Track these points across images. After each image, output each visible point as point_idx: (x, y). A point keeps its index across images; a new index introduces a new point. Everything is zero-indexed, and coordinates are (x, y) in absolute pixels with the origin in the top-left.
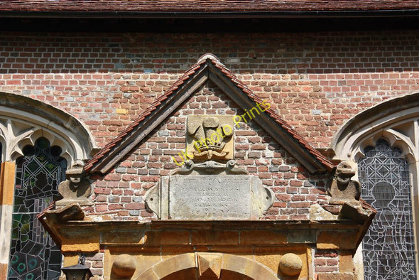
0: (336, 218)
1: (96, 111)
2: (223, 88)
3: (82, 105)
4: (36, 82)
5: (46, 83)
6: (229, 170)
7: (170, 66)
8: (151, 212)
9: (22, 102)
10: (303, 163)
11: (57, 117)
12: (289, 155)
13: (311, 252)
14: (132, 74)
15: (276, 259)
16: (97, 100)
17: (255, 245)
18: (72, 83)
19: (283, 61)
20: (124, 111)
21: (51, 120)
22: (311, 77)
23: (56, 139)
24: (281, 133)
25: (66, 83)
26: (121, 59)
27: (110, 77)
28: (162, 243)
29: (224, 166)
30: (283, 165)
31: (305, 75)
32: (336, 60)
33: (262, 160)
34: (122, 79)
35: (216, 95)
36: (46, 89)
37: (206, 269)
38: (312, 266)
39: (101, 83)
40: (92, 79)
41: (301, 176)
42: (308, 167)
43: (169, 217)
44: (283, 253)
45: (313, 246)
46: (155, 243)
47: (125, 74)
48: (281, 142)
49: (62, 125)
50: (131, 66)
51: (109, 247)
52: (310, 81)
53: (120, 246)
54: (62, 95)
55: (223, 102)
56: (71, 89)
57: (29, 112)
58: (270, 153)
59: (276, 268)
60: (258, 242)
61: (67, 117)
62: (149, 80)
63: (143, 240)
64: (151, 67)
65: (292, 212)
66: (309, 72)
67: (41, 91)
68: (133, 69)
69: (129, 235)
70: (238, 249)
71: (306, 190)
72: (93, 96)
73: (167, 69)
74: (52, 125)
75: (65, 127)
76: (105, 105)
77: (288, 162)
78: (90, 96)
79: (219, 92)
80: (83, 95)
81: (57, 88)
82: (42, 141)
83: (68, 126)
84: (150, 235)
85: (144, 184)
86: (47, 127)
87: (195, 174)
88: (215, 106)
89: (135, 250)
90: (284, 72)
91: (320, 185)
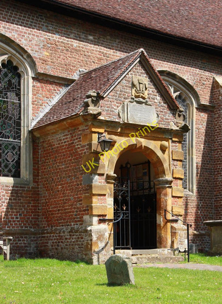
0: (178, 129)
1: (36, 51)
2: (145, 66)
3: (29, 46)
4: (8, 28)
5: (13, 30)
6: (146, 103)
7: (66, 34)
8: (120, 118)
9: (4, 38)
10: (169, 104)
11: (20, 51)
12: (165, 100)
13: (170, 141)
14: (50, 34)
15: (159, 143)
16: (36, 45)
17: (154, 137)
18: (25, 33)
19: (110, 43)
20: (48, 54)
21: (17, 52)
22: (120, 54)
23: (18, 63)
24: (164, 90)
25: (21, 32)
26: (45, 24)
27: (41, 34)
28: (126, 132)
29: (144, 101)
30: (162, 104)
31: (118, 52)
32: (129, 47)
33: (156, 101)
34: (46, 36)
35: (142, 68)
36: (13, 34)
37: (140, 145)
38: (170, 147)
39: (37, 36)
40: (34, 33)
41: (168, 109)
42: (171, 106)
43: (128, 121)
44: (162, 141)
45: (171, 139)
46: (123, 132)
47: (48, 34)
48: (163, 94)
49: (22, 56)
50: (49, 30)
51: (107, 131)
52: (120, 55)
53: (111, 131)
54: (20, 39)
55: (144, 72)
56: (24, 36)
57: (7, 45)
58: (159, 98)
59: (159, 147)
60: (155, 136)
61: (26, 52)
62: (57, 39)
63: (119, 130)
64: (58, 32)
65: (165, 124)
66: (119, 51)
67: (11, 34)
68: (51, 32)
69: (114, 127)
70: (149, 138)
71: (169, 115)
72: (34, 42)
73: (65, 35)
74: (17, 54)
75: (23, 57)
76: (39, 49)
77: (164, 103)
78: (32, 42)
79: (143, 67)
80: (30, 41)
81: (18, 34)
82: (9, 62)
83: (25, 57)
84: (121, 128)
85: (117, 104)
86: (15, 55)
87: (135, 103)
88: (141, 73)
89: (116, 134)
90: (110, 49)
91: (173, 114)
